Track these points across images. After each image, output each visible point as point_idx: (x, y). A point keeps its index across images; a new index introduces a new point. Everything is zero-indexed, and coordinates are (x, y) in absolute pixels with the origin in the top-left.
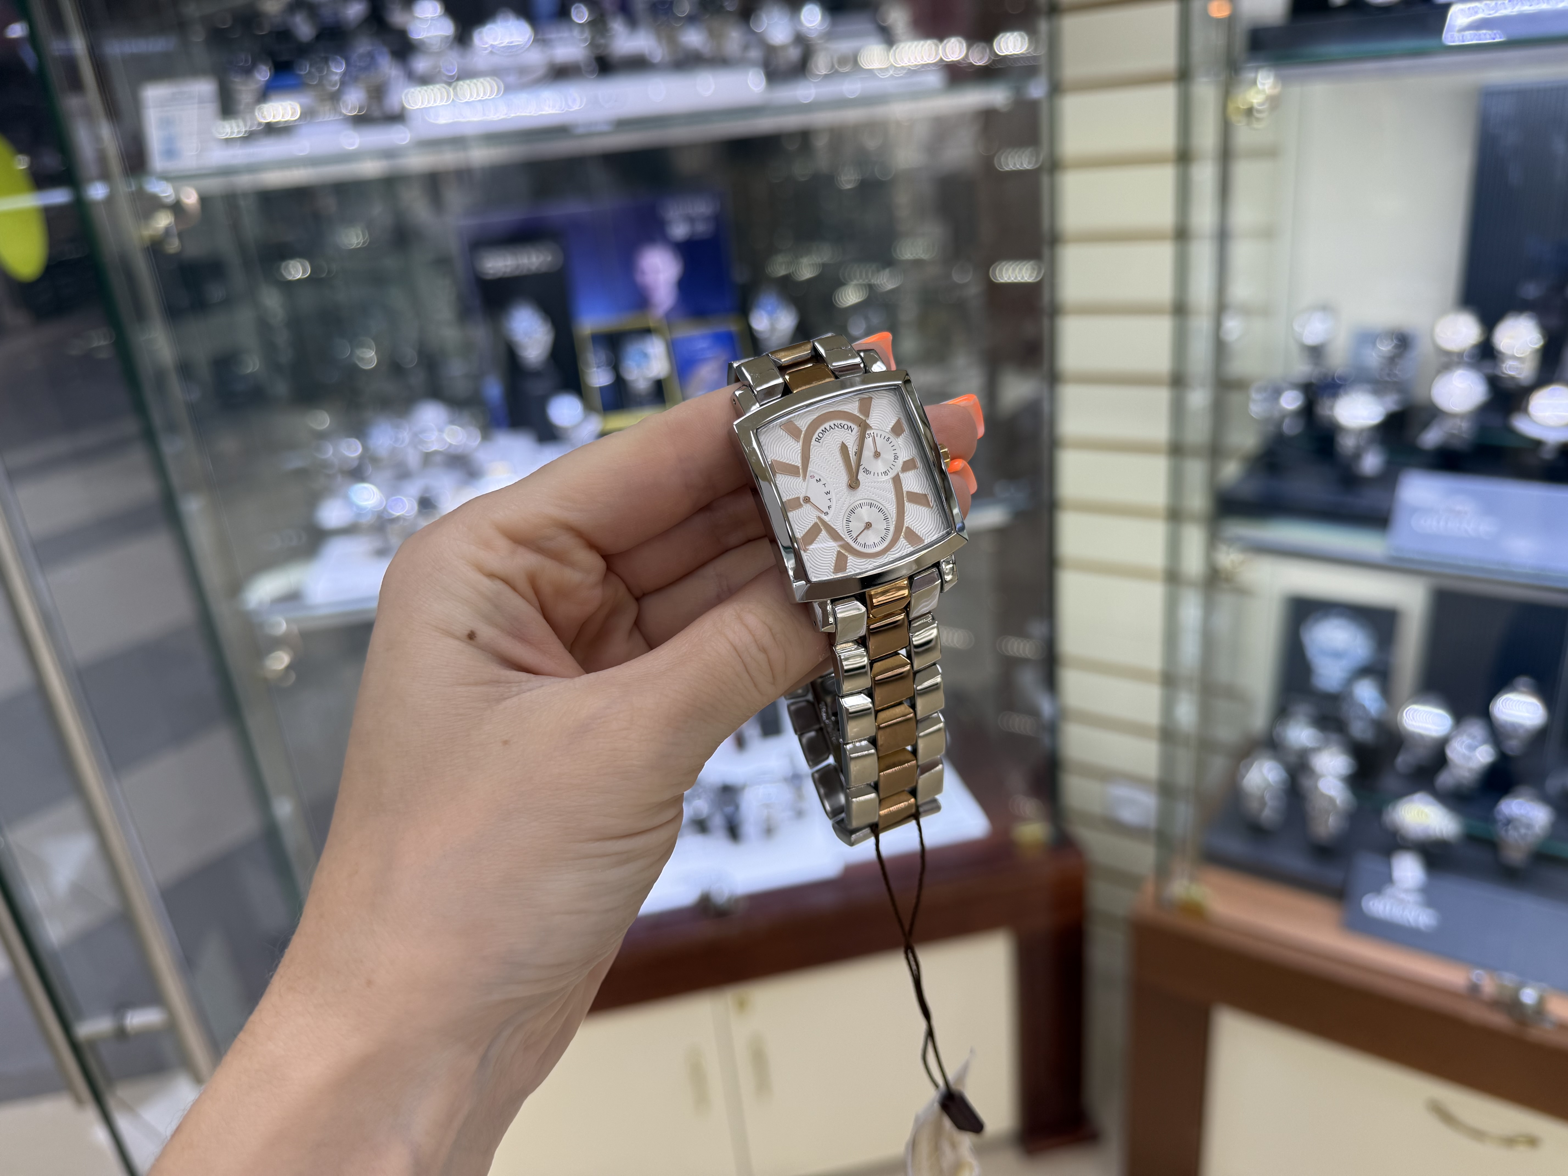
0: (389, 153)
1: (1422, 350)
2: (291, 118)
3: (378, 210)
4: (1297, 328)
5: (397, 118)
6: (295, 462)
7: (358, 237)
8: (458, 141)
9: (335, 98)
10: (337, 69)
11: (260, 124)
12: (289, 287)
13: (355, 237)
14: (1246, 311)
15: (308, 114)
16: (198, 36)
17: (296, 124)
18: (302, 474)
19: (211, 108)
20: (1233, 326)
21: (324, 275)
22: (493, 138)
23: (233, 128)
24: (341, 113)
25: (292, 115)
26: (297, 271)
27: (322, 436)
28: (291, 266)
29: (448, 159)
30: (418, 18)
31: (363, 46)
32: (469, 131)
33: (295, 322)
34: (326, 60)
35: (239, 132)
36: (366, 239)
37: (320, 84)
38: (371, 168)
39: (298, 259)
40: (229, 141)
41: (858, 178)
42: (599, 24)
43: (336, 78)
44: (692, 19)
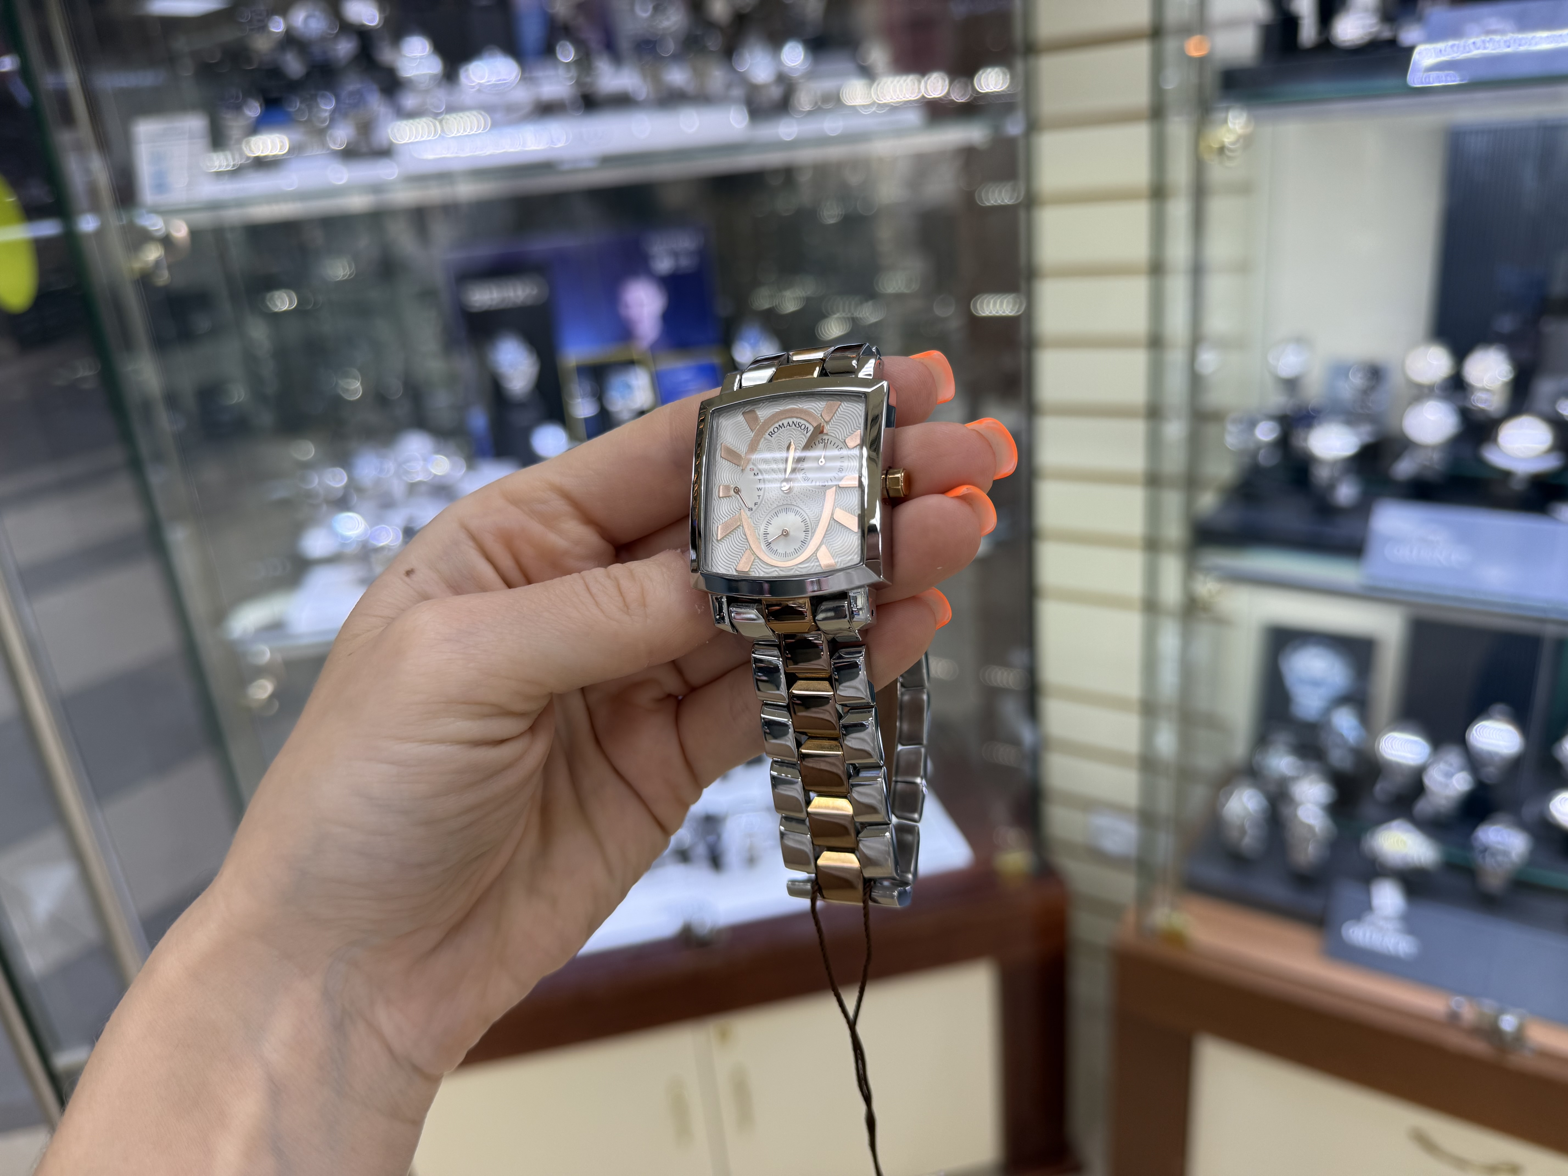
0: (377, 188)
1: (1395, 381)
2: (279, 151)
3: (364, 242)
4: (1271, 361)
5: (385, 152)
6: (280, 492)
7: (344, 269)
8: (444, 177)
9: (320, 133)
10: (326, 106)
11: (248, 158)
12: (276, 318)
13: (342, 269)
14: (1224, 344)
15: (296, 150)
16: (187, 71)
17: (283, 158)
18: (285, 504)
19: (201, 143)
20: (1209, 360)
21: (310, 307)
22: (479, 173)
23: (221, 161)
24: (329, 148)
25: (281, 149)
26: (283, 303)
27: (306, 466)
28: (276, 296)
29: (434, 194)
30: (405, 56)
31: (352, 84)
32: (456, 166)
33: (281, 354)
34: (313, 98)
35: (227, 166)
36: (352, 271)
37: (309, 121)
38: (358, 203)
39: (284, 290)
40: (219, 174)
41: (840, 213)
42: (584, 63)
43: (326, 114)
44: (677, 58)
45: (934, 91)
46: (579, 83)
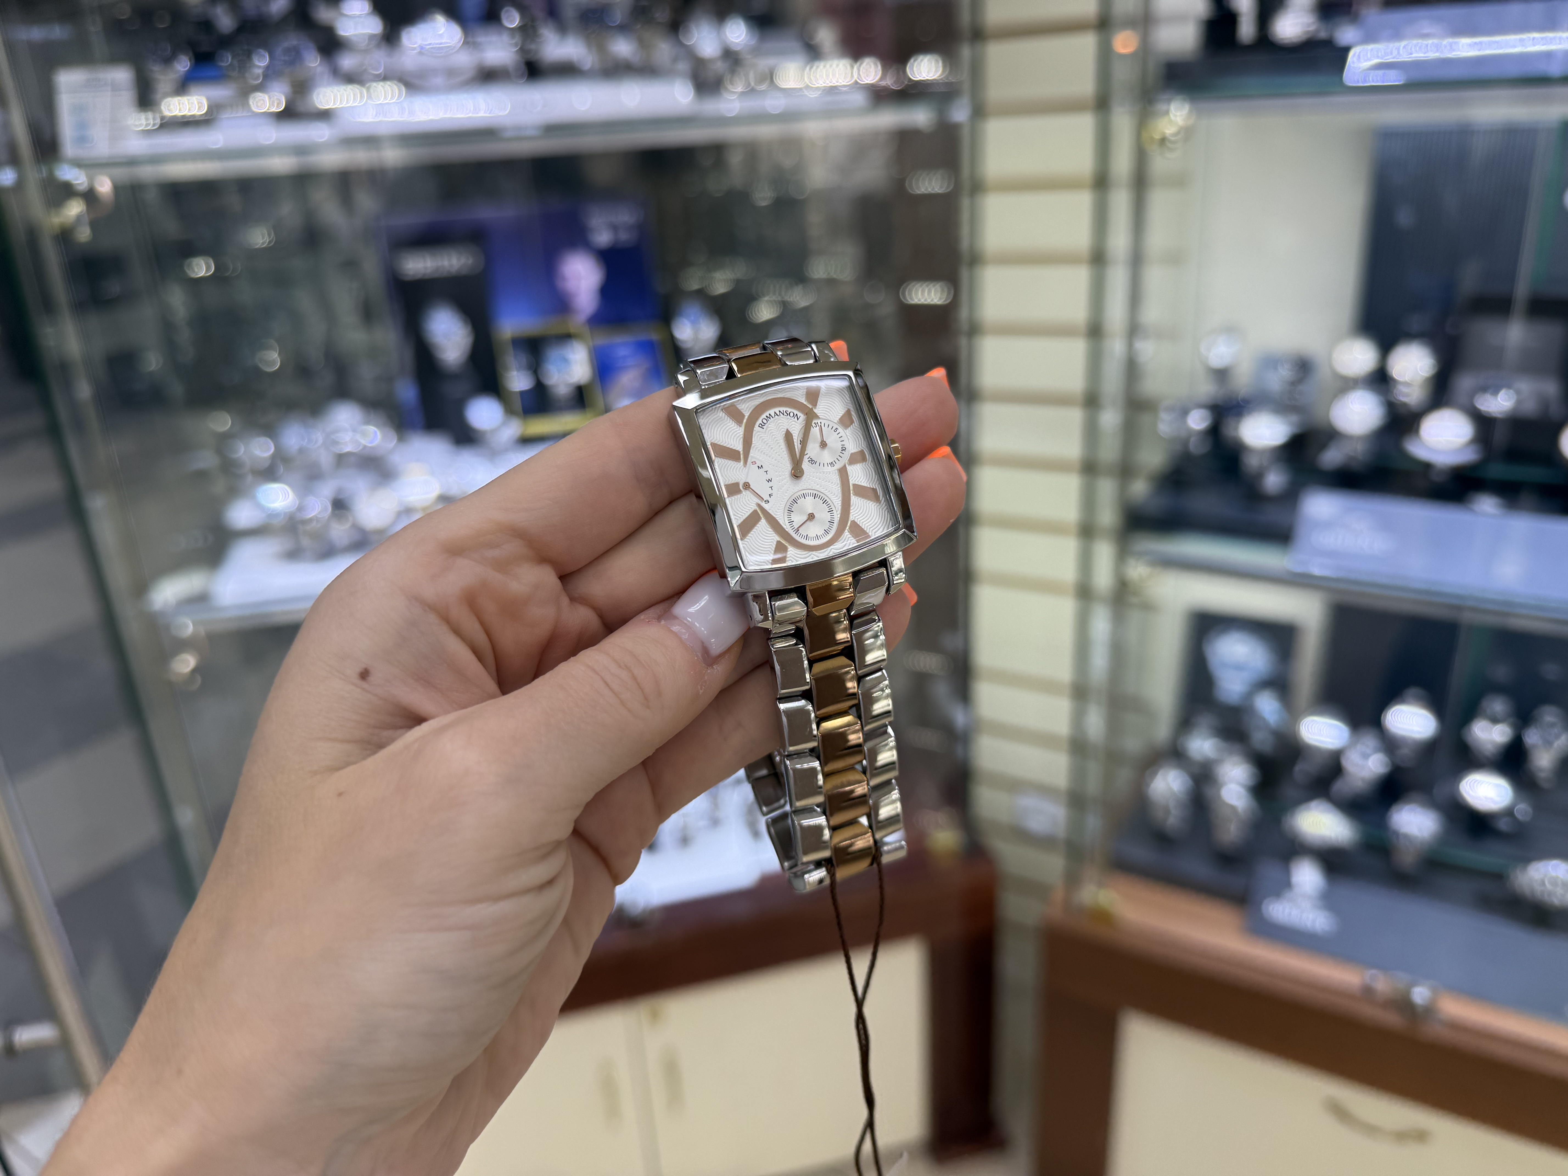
0: (303, 150)
3: (287, 209)
7: (263, 237)
8: (371, 140)
10: (260, 62)
12: (194, 284)
13: (261, 236)
21: (226, 274)
22: (404, 139)
26: (201, 269)
28: (194, 263)
33: (199, 321)
34: (246, 53)
36: (271, 239)
37: (239, 77)
39: (202, 257)
41: (773, 195)
42: (528, 31)
43: (259, 71)
44: (623, 29)
45: (867, 76)
46: (523, 50)
